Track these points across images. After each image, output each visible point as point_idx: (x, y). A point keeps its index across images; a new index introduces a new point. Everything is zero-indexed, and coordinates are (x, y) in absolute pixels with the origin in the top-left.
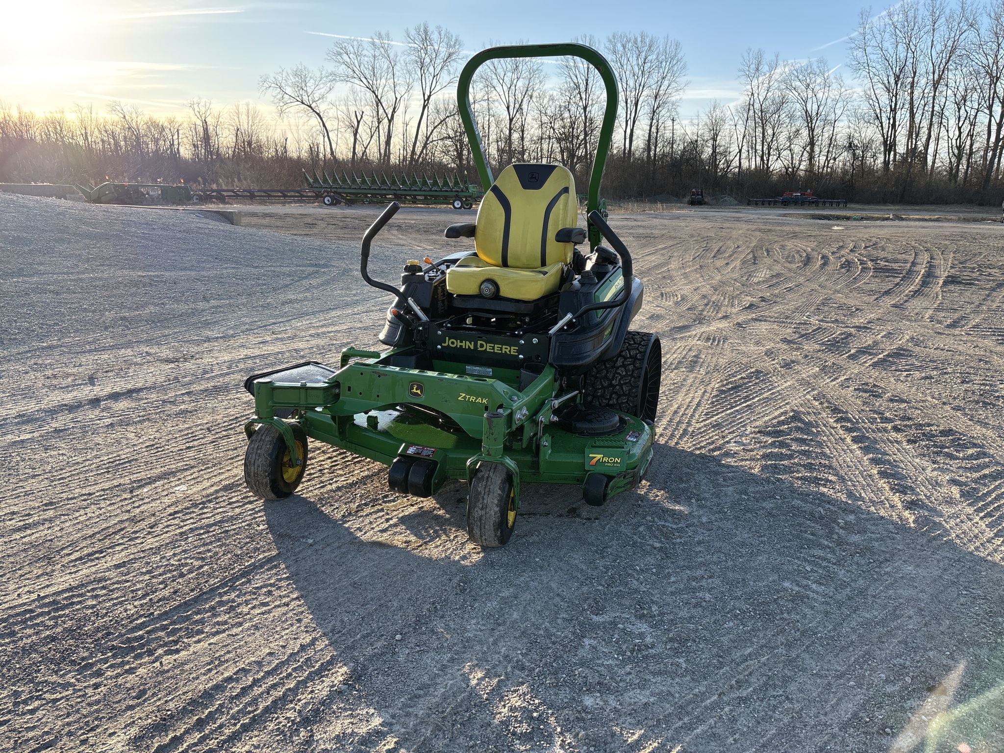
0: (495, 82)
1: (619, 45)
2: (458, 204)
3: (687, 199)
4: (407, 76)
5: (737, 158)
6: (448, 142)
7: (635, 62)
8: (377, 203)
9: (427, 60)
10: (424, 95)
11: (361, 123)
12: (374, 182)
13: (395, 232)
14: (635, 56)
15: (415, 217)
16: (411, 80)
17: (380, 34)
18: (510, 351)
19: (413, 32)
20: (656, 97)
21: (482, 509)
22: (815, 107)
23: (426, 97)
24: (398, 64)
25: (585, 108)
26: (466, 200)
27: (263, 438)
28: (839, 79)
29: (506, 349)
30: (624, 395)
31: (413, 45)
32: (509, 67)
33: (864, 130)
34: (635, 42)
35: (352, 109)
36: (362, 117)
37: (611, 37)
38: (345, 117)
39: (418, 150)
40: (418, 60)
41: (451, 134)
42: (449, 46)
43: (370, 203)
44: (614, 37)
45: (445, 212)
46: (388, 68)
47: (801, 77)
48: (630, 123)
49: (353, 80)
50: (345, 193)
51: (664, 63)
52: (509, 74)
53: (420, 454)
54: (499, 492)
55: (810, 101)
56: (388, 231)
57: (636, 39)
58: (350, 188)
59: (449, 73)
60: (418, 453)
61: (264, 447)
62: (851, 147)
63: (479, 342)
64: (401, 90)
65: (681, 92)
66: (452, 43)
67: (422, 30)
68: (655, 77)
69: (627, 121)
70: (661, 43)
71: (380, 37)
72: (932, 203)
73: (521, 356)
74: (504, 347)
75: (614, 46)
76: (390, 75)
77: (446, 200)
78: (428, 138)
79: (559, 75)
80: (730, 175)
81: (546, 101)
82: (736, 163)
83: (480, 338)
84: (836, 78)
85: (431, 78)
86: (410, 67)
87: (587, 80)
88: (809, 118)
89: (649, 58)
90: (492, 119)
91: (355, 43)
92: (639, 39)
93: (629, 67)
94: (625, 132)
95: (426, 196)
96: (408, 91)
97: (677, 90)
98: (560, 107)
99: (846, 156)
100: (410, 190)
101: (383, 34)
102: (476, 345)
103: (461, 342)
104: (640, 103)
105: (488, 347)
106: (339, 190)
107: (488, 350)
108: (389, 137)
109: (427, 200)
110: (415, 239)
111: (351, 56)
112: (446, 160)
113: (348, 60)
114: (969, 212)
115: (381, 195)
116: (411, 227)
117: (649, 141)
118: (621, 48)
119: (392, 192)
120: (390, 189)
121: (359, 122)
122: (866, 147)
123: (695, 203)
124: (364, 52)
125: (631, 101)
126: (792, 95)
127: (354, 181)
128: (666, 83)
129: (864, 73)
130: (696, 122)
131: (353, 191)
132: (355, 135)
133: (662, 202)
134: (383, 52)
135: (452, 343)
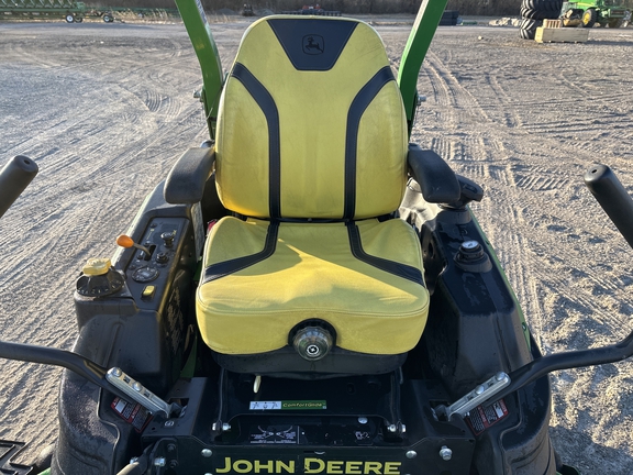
2: (70, 19)
3: (241, 12)
13: (20, 49)
15: (35, 32)
18: (382, 470)
26: (77, 15)
45: (62, 26)
56: (13, 48)
63: (307, 461)
74: (367, 464)
77: (59, 15)
83: (311, 453)
95: (40, 13)
100: (25, 8)
102: (299, 466)
103: (264, 462)
107: (329, 471)
109: (41, 16)
110: (39, 56)
116: (34, 42)
119: (9, 9)
123: (246, 15)
133: (227, 14)
135: (242, 466)
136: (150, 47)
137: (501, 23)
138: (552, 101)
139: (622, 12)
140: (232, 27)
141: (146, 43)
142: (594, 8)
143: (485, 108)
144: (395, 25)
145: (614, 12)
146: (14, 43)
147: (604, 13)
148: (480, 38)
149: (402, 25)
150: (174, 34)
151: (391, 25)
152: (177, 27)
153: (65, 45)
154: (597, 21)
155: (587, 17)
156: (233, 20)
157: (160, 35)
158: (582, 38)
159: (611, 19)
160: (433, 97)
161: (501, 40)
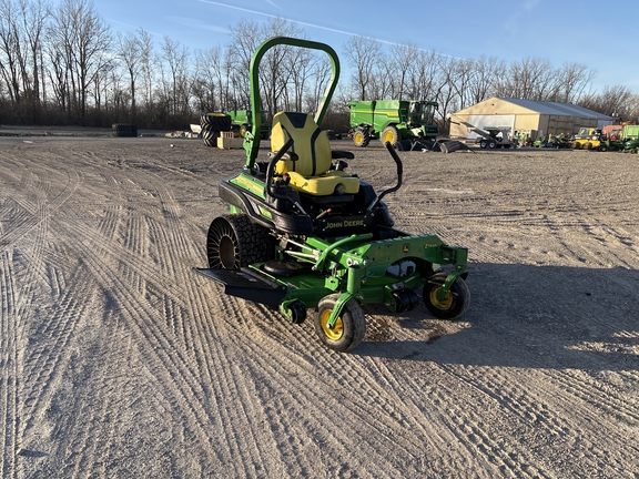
18: (360, 223)
29: (358, 223)
63: (345, 222)
73: (365, 225)
74: (357, 221)
83: (345, 219)
102: (343, 224)
105: (349, 224)
107: (349, 226)
137: (176, 135)
148: (172, 146)
155: (243, 131)
161: (190, 148)
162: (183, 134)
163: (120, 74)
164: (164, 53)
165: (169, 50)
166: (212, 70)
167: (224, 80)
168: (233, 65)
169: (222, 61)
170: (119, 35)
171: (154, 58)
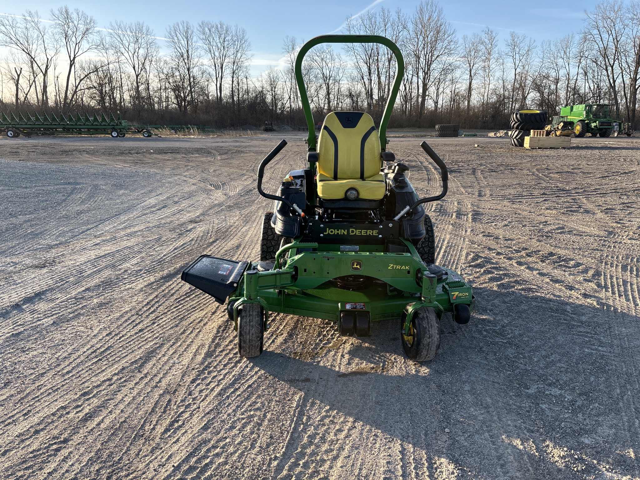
0: (123, 50)
1: (206, 29)
2: (115, 134)
3: (262, 128)
4: (55, 43)
5: (289, 102)
6: (93, 90)
7: (218, 41)
8: (49, 134)
9: (70, 32)
10: (70, 57)
11: (21, 77)
12: (46, 119)
14: (217, 36)
16: (58, 46)
17: (30, 12)
18: (372, 233)
19: (57, 13)
20: (234, 63)
21: (429, 338)
22: (328, 72)
23: (72, 59)
24: (47, 34)
25: (188, 70)
26: (121, 131)
27: (251, 313)
28: (339, 56)
29: (370, 232)
30: (426, 253)
31: (57, 22)
32: (132, 40)
33: (356, 86)
34: (217, 28)
35: (12, 66)
36: (21, 72)
37: (200, 24)
38: (7, 72)
39: (70, 96)
40: (63, 32)
41: (95, 85)
42: (86, 24)
43: (43, 134)
44: (202, 23)
45: (108, 139)
46: (38, 37)
47: (318, 54)
48: (219, 79)
49: (11, 45)
50: (22, 128)
51: (237, 42)
52: (132, 45)
53: (355, 308)
54: (437, 325)
55: (324, 68)
57: (217, 26)
58: (26, 124)
59: (88, 42)
60: (354, 308)
61: (254, 320)
62: (351, 95)
63: (351, 230)
64: (51, 53)
65: (249, 61)
66: (88, 21)
67: (64, 11)
68: (232, 51)
69: (217, 79)
70: (233, 29)
71: (30, 14)
72: (396, 128)
73: (380, 236)
74: (368, 231)
75: (204, 29)
76: (41, 42)
77: (104, 131)
78: (77, 87)
79: (168, 47)
80: (285, 113)
81: (162, 64)
82: (288, 105)
83: (352, 227)
84: (337, 55)
85: (74, 45)
86: (57, 37)
87: (188, 51)
88: (325, 78)
89: (227, 38)
90: (123, 75)
91: (10, 19)
92: (219, 26)
93: (215, 44)
94: (216, 85)
95: (89, 129)
96: (56, 53)
97: (247, 59)
98: (172, 68)
99: (348, 101)
100: (76, 125)
101: (33, 12)
102: (348, 232)
103: (338, 230)
104: (224, 67)
105: (357, 232)
106: (17, 126)
107: (357, 234)
108: (45, 87)
109: (90, 132)
110: (109, 160)
111: (7, 27)
112: (93, 103)
113: (5, 30)
114: (415, 132)
115: (52, 129)
116: (95, 151)
117: (232, 91)
118: (208, 31)
119: (62, 126)
120: (59, 124)
121: (19, 76)
122: (359, 95)
123: (267, 130)
124: (18, 25)
125: (218, 66)
126: (314, 64)
127: (29, 119)
128: (239, 55)
129: (352, 53)
130: (260, 79)
131: (30, 126)
132: (17, 85)
133: (251, 130)
134: (34, 25)
135: (332, 232)
136: (192, 154)
137: (498, 135)
138: (519, 184)
139: (609, 124)
140: (256, 140)
141: (188, 151)
142: (585, 121)
143: (464, 187)
144: (403, 137)
145: (602, 124)
146: (80, 151)
147: (593, 125)
148: (476, 145)
149: (409, 137)
150: (209, 145)
151: (399, 137)
152: (209, 140)
153: (122, 153)
154: (588, 132)
155: (578, 128)
156: (255, 134)
157: (197, 145)
158: (565, 145)
159: (600, 130)
160: (426, 182)
161: (494, 147)
162: (507, 133)
163: (458, 76)
164: (507, 49)
165: (514, 45)
166: (560, 61)
167: (573, 71)
168: (586, 54)
169: (574, 50)
170: (465, 38)
171: (496, 56)
